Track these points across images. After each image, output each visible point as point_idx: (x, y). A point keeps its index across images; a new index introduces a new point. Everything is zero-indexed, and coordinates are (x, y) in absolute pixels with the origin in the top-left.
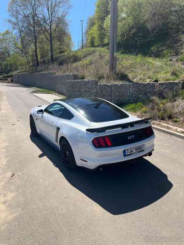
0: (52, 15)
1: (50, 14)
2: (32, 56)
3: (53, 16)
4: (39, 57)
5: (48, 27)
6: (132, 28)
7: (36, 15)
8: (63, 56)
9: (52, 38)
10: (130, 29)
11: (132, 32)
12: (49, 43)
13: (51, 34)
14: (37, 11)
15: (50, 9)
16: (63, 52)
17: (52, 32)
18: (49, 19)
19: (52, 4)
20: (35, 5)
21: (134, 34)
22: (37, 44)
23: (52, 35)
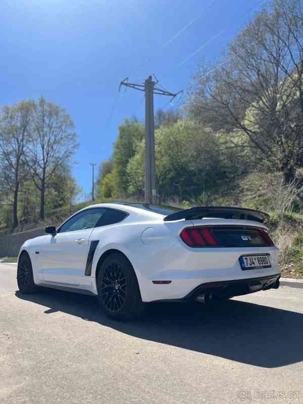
0: (48, 154)
1: (45, 153)
2: (8, 212)
3: (50, 156)
4: (19, 214)
5: (40, 171)
6: (170, 170)
7: (23, 153)
8: (61, 211)
9: (45, 185)
10: (166, 172)
11: (170, 176)
12: (39, 192)
13: (43, 180)
14: (25, 149)
15: (45, 147)
16: (60, 206)
17: (45, 177)
18: (44, 160)
19: (49, 140)
20: (22, 140)
21: (172, 179)
22: (19, 193)
23: (45, 181)
